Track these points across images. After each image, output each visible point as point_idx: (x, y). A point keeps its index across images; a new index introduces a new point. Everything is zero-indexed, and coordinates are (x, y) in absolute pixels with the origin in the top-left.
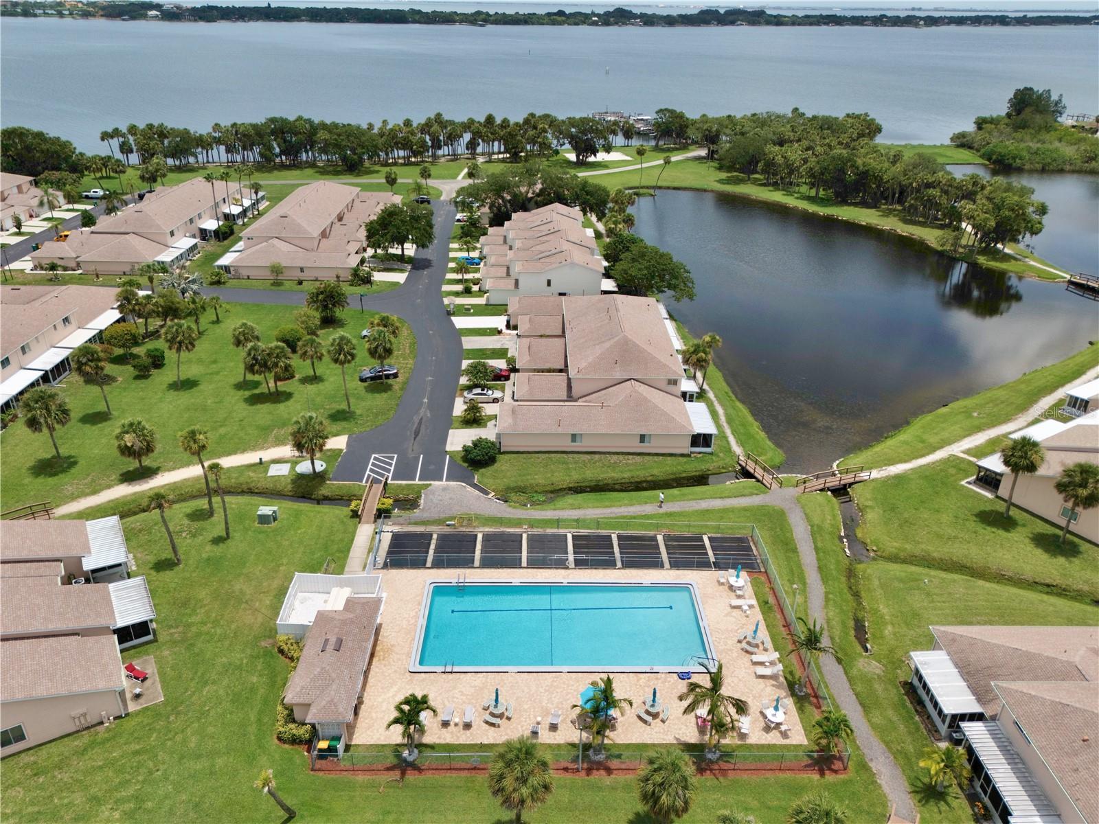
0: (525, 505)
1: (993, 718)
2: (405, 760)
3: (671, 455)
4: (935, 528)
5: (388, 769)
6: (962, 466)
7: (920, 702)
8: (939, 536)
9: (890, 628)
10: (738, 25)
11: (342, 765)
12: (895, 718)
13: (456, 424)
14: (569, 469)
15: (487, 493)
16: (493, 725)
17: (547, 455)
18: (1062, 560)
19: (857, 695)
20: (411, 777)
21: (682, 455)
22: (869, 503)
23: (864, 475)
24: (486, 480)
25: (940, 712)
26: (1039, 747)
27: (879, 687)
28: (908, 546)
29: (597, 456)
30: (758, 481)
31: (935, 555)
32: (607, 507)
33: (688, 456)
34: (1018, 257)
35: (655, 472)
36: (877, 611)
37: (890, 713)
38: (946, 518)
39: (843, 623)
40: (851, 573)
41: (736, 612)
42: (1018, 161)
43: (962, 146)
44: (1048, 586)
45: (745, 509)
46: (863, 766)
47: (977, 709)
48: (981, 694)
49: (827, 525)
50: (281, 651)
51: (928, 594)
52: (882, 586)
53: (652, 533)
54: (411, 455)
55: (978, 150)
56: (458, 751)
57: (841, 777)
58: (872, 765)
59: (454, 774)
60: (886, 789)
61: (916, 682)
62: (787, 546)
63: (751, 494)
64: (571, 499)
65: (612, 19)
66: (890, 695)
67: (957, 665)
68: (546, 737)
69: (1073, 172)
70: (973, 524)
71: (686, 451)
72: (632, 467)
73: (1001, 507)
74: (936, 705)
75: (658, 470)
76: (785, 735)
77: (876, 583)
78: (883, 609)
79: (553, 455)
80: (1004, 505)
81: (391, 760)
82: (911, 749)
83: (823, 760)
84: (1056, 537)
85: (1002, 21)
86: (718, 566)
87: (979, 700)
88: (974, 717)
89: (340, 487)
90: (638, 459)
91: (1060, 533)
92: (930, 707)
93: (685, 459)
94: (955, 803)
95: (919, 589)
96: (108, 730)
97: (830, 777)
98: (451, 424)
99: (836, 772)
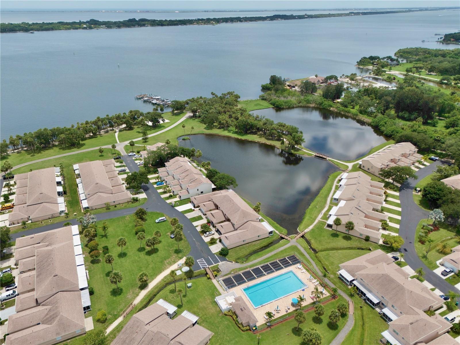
0: (243, 262)
1: (356, 279)
2: (269, 325)
3: (265, 238)
4: (326, 241)
5: (267, 328)
6: (322, 223)
7: (343, 280)
8: (327, 243)
9: (330, 267)
10: (146, 26)
11: (259, 331)
12: (340, 285)
13: (209, 245)
14: (246, 249)
15: (232, 262)
16: (278, 313)
17: (239, 247)
18: (349, 241)
19: (332, 282)
20: (272, 327)
21: (267, 237)
22: (310, 238)
23: (306, 231)
24: (230, 259)
25: (347, 281)
26: (366, 282)
27: (335, 280)
28: (323, 247)
29: (250, 244)
30: (286, 239)
31: (328, 247)
32: (261, 257)
33: (268, 237)
34: (300, 149)
35: (264, 244)
36: (326, 264)
37: (339, 284)
38: (326, 238)
39: (322, 268)
40: (316, 257)
41: (303, 273)
42: (282, 106)
43: (263, 99)
44: (349, 248)
45: (289, 248)
46: (340, 295)
47: (353, 278)
48: (353, 276)
49: (306, 247)
50: (226, 315)
51: (332, 257)
52: (324, 258)
53: (275, 261)
54: (206, 258)
55: (269, 101)
56: (276, 320)
57: (338, 298)
58: (341, 294)
59: (279, 324)
60: (345, 298)
61: (340, 276)
62: (302, 254)
63: (287, 243)
64: (252, 257)
65: (92, 26)
66: (337, 280)
67: (347, 271)
68: (289, 311)
69: (296, 107)
70: (331, 238)
71: (267, 236)
72: (259, 244)
73: (335, 232)
74: (346, 279)
75: (265, 243)
76: (326, 295)
77: (322, 258)
78: (327, 263)
79: (240, 247)
80: (336, 231)
81: (266, 326)
82: (345, 289)
83: (334, 296)
84: (346, 236)
85: (239, 20)
86: (294, 264)
87: (353, 277)
88: (353, 280)
89: (198, 272)
90: (259, 241)
91: (347, 235)
92: (345, 280)
93: (268, 238)
94: (356, 296)
95: (330, 256)
96: (210, 343)
97: (336, 299)
98: (208, 245)
99: (336, 298)
